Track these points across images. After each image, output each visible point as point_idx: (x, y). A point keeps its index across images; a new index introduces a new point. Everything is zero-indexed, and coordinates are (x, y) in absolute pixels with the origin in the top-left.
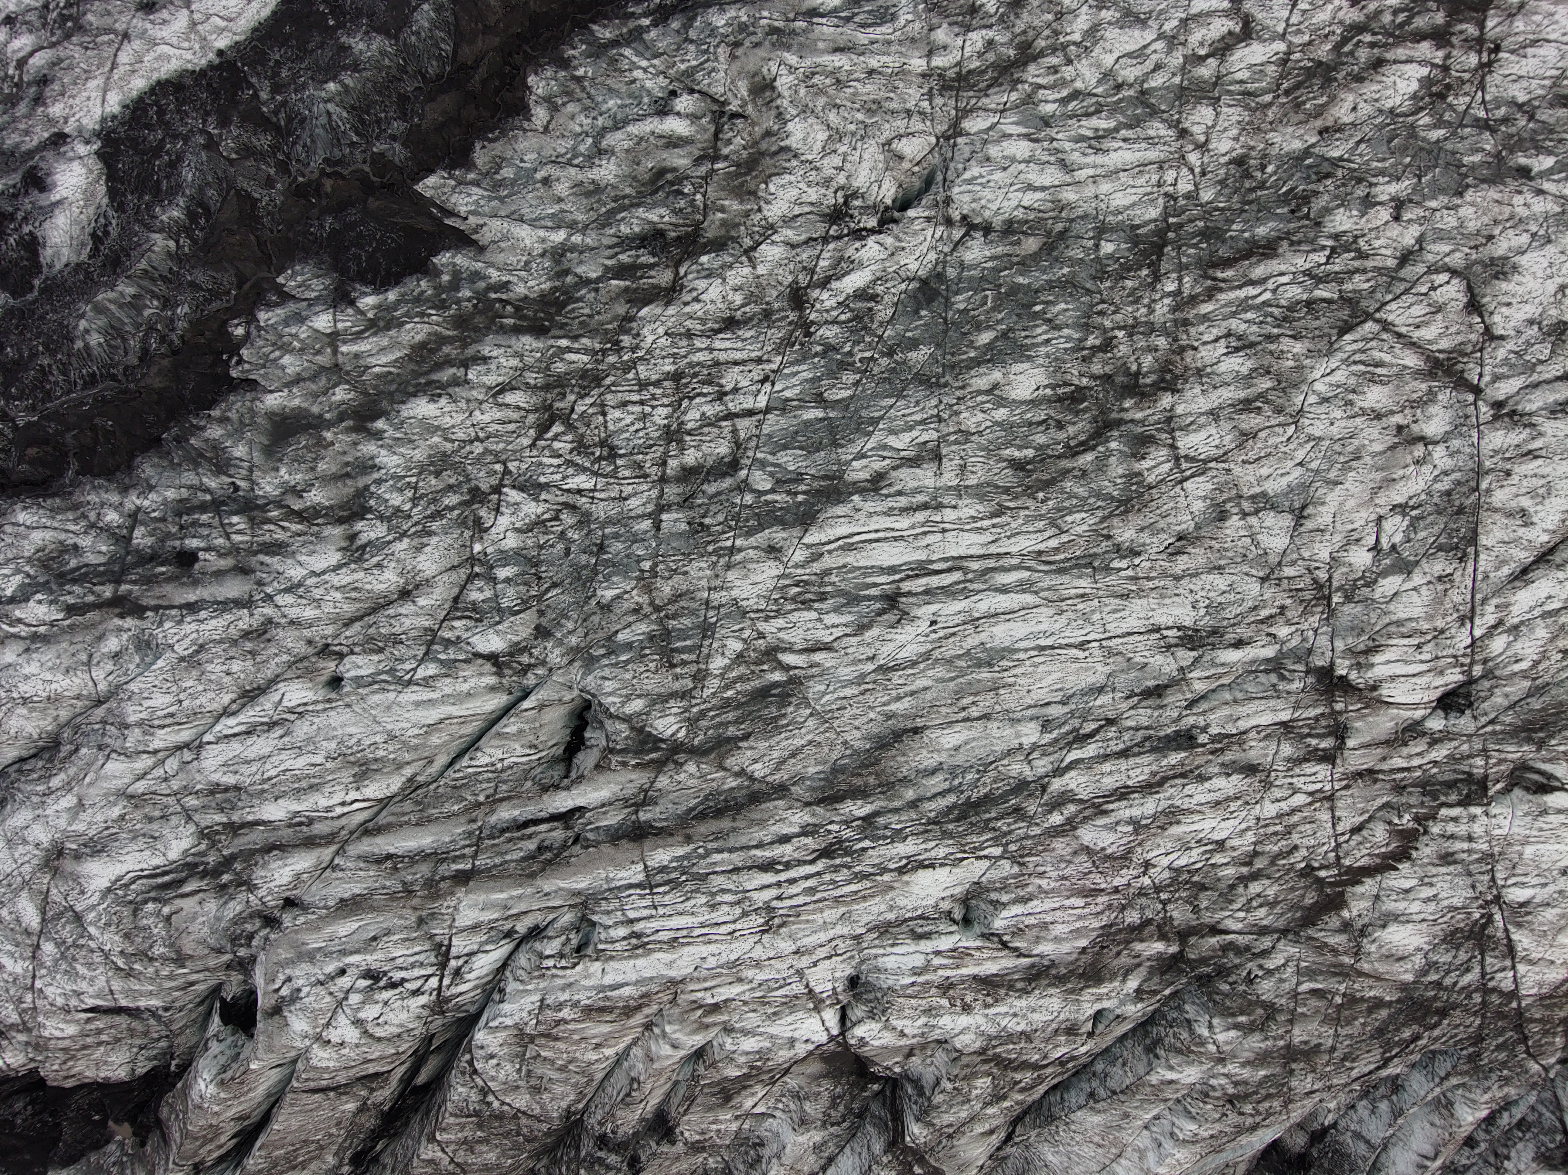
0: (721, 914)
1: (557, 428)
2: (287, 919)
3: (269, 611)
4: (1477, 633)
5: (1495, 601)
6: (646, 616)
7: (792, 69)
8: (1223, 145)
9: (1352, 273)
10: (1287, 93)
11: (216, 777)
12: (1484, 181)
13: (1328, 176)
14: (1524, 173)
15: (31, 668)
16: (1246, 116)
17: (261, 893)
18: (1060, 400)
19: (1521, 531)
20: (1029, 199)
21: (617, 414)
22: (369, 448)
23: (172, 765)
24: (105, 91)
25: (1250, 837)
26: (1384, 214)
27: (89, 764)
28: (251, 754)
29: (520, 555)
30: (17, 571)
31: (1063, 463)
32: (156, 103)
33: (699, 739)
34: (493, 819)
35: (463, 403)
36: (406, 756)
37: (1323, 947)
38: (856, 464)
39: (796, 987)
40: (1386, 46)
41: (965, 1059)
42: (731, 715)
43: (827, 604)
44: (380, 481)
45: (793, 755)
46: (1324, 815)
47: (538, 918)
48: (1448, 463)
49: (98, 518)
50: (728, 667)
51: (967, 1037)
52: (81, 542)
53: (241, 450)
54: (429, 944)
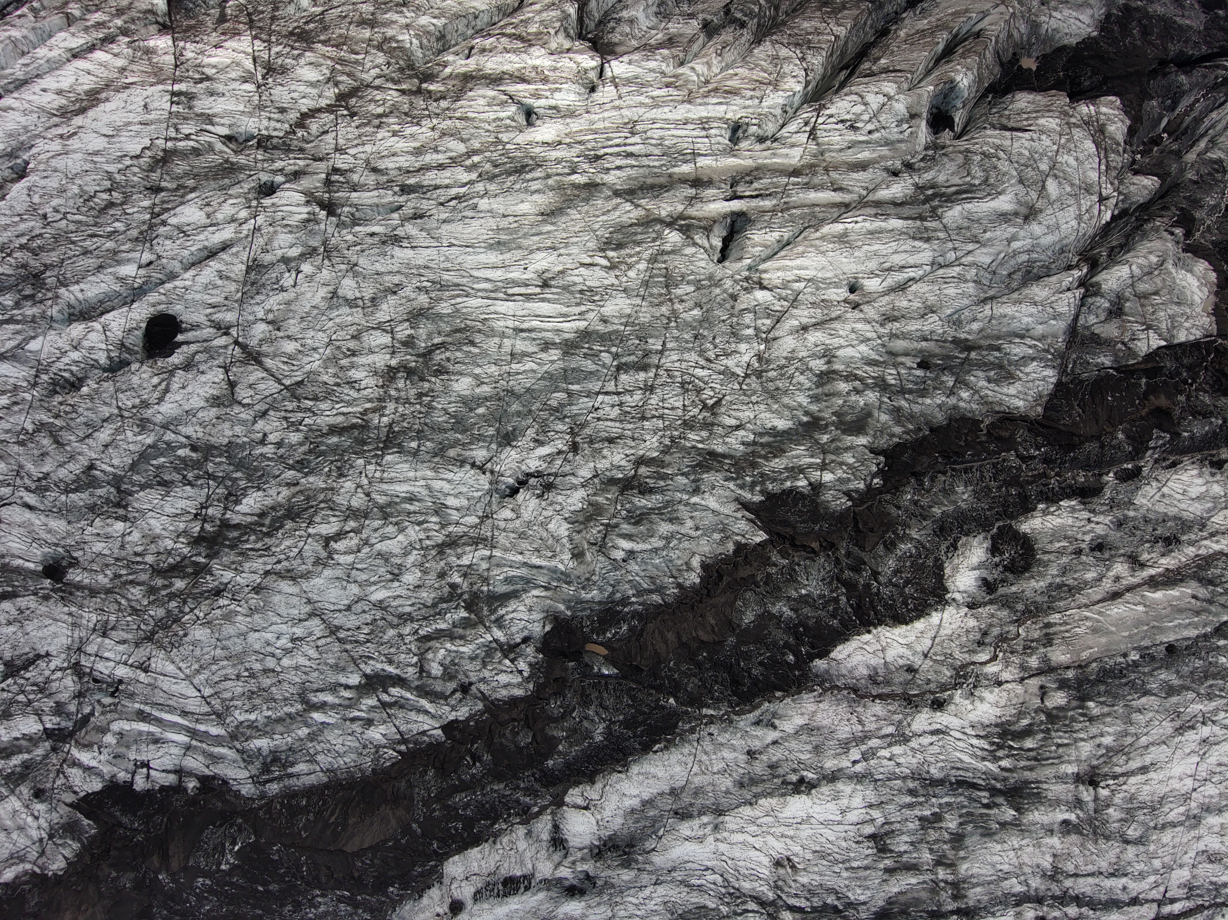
0: (657, 134)
1: (710, 402)
2: (898, 164)
3: (882, 330)
4: (253, 221)
5: (242, 235)
6: (677, 297)
7: (562, 561)
8: (349, 485)
9: (292, 411)
10: (312, 507)
11: (926, 246)
12: (216, 448)
13: (298, 462)
14: (194, 448)
15: (1026, 320)
16: (335, 498)
17: (911, 181)
18: (447, 373)
19: (224, 268)
20: (450, 476)
21: (677, 404)
22: (814, 408)
23: (951, 256)
24: (940, 625)
25: (379, 136)
26: (272, 438)
27: (1001, 264)
28: (904, 255)
29: (740, 339)
30: (1027, 374)
31: (449, 340)
32: (909, 611)
33: (658, 227)
34: (774, 202)
35: (758, 422)
36: (817, 242)
37: (349, 75)
38: (555, 358)
39: (624, 90)
40: (256, 523)
41: (540, 42)
42: (639, 237)
43: (580, 287)
44: (809, 389)
45: (609, 211)
46: (341, 141)
47: (758, 147)
48: (256, 308)
49: (973, 395)
50: (637, 262)
51: (537, 53)
52: (985, 384)
53: (884, 417)
54: (820, 140)
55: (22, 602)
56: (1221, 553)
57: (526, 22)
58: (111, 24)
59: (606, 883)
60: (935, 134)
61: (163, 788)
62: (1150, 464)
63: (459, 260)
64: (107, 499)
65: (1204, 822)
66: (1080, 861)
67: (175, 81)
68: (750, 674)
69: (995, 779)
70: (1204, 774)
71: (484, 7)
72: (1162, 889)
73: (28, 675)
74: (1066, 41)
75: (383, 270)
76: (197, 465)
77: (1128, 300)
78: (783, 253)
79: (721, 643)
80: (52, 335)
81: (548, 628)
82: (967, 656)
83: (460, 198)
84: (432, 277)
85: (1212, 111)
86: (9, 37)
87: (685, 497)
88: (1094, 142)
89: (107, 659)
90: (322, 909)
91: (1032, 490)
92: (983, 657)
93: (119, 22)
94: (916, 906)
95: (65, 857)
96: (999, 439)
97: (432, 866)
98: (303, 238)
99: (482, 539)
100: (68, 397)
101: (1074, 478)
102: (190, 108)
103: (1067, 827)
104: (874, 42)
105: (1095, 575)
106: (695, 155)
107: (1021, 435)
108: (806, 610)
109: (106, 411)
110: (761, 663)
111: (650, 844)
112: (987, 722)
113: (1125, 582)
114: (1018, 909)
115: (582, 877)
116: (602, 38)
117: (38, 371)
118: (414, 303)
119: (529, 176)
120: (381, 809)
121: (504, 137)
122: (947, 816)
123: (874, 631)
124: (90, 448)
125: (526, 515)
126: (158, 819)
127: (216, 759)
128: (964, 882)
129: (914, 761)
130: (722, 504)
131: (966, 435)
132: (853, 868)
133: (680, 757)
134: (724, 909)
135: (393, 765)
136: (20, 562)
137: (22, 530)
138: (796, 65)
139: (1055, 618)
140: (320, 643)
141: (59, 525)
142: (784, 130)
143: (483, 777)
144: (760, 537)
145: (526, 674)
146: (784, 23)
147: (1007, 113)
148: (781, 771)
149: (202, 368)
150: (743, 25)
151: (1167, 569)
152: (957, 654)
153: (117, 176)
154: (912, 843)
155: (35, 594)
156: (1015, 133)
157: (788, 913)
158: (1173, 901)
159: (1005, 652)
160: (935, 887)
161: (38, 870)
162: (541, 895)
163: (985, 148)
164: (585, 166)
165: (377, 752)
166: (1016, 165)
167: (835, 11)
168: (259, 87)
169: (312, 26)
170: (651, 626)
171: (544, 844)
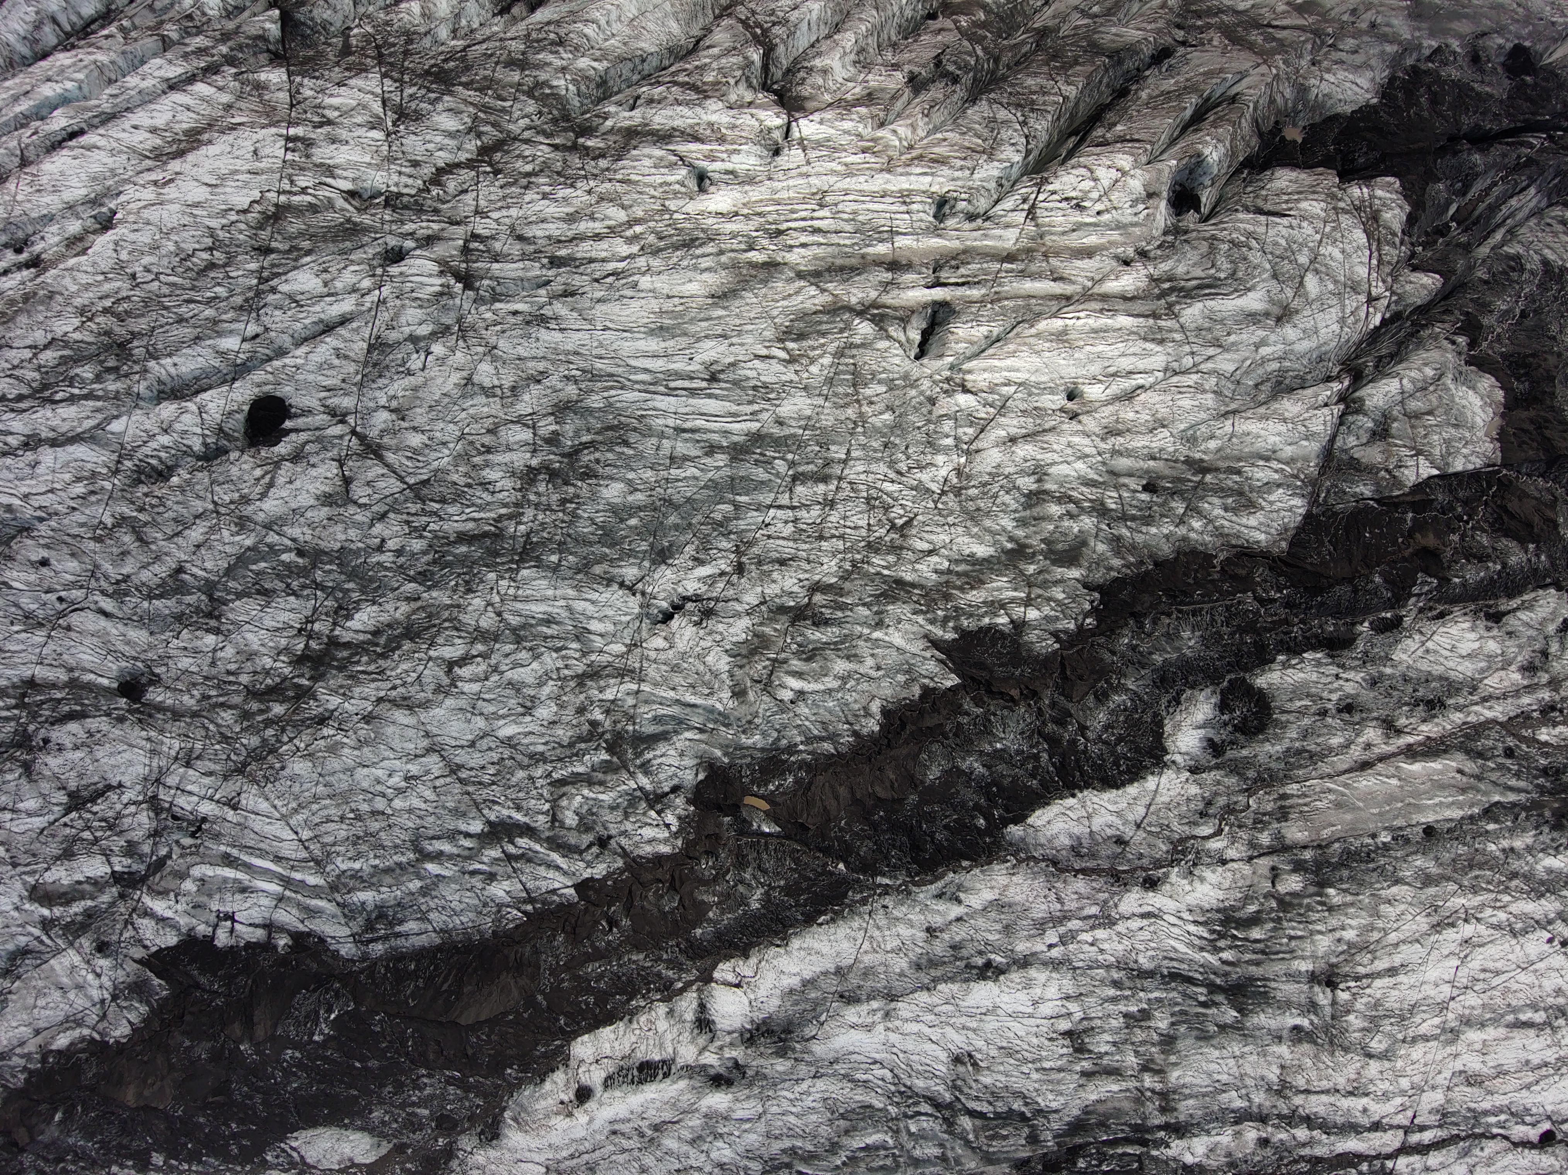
0: (850, 207)
1: (900, 522)
2: (1130, 252)
3: (1103, 445)
4: (377, 292)
5: (364, 308)
6: (865, 399)
7: (720, 700)
8: (478, 602)
9: (416, 514)
10: (435, 626)
11: (1159, 348)
12: (326, 553)
13: (420, 573)
14: (301, 553)
15: (1272, 439)
16: (461, 617)
17: (1145, 272)
18: (596, 477)
19: (342, 346)
20: (595, 596)
21: (860, 523)
22: (1020, 533)
23: (1188, 361)
24: (1156, 791)
25: (527, 198)
26: (391, 544)
27: (1247, 373)
28: (1133, 359)
29: (937, 450)
30: (1271, 503)
31: (600, 438)
32: (1121, 773)
33: (846, 316)
34: (983, 291)
35: (955, 548)
36: (1032, 340)
37: (494, 125)
38: (721, 464)
39: (813, 154)
40: (369, 642)
41: (717, 94)
42: (824, 327)
43: (752, 383)
44: (1015, 511)
45: (790, 295)
46: (482, 203)
47: (967, 226)
48: (378, 394)
49: (1206, 525)
50: (821, 356)
51: (714, 107)
52: (1222, 513)
53: (1101, 547)
54: (1040, 221)
55: (92, 724)
56: (1494, 721)
57: (702, 68)
58: (214, 51)
59: (757, 1073)
60: (1178, 215)
61: (248, 945)
62: (1413, 614)
63: (615, 346)
64: (197, 608)
65: (1462, 1037)
66: (1313, 1075)
67: (290, 124)
68: (933, 838)
69: (1215, 974)
70: (1465, 981)
71: (653, 49)
72: (1410, 1113)
73: (95, 809)
74: (1339, 109)
75: (526, 354)
76: (303, 572)
77: (1395, 420)
78: (991, 351)
79: (901, 801)
80: (138, 416)
81: (701, 776)
82: (1186, 828)
83: (618, 274)
84: (582, 364)
85: (1511, 197)
86: (95, 62)
87: (866, 631)
88: (1365, 231)
89: (190, 793)
90: (428, 1091)
91: (1271, 638)
92: (1206, 830)
93: (224, 49)
94: (1117, 1118)
95: (129, 1022)
96: (1235, 577)
97: (557, 1046)
98: (435, 314)
99: (629, 670)
100: (155, 488)
101: (1321, 627)
102: (308, 156)
103: (1298, 1034)
104: (1111, 103)
105: (1342, 740)
106: (893, 233)
107: (1260, 573)
108: (1001, 768)
109: (199, 506)
110: (946, 827)
111: (809, 1031)
112: (1207, 907)
113: (1376, 750)
114: (1237, 1128)
115: (730, 1064)
116: (790, 90)
117: (120, 456)
118: (561, 394)
119: (699, 252)
120: (502, 977)
121: (672, 205)
122: (1156, 1014)
123: (1080, 795)
124: (179, 548)
125: (681, 645)
126: (241, 980)
127: (312, 913)
128: (1174, 1092)
129: (1120, 947)
130: (909, 640)
131: (1196, 571)
132: (1044, 1069)
133: (848, 931)
134: (893, 1110)
135: (517, 927)
136: (92, 677)
137: (95, 640)
138: (1016, 130)
139: (1292, 788)
140: (438, 783)
141: (139, 636)
142: (998, 207)
143: (620, 945)
144: (951, 681)
145: (674, 829)
146: (1004, 78)
147: (1264, 193)
148: (964, 953)
149: (313, 460)
150: (955, 80)
151: (1428, 738)
152: (1175, 826)
153: (220, 233)
154: (1114, 1044)
155: (108, 715)
156: (1271, 218)
157: (967, 1118)
158: (1422, 1128)
159: (1231, 826)
160: (1140, 1097)
161: (97, 1036)
162: (682, 1084)
163: (1234, 236)
164: (765, 242)
165: (499, 911)
166: (1270, 257)
167: (1065, 68)
168: (388, 135)
169: (452, 64)
170: (820, 779)
171: (688, 1025)
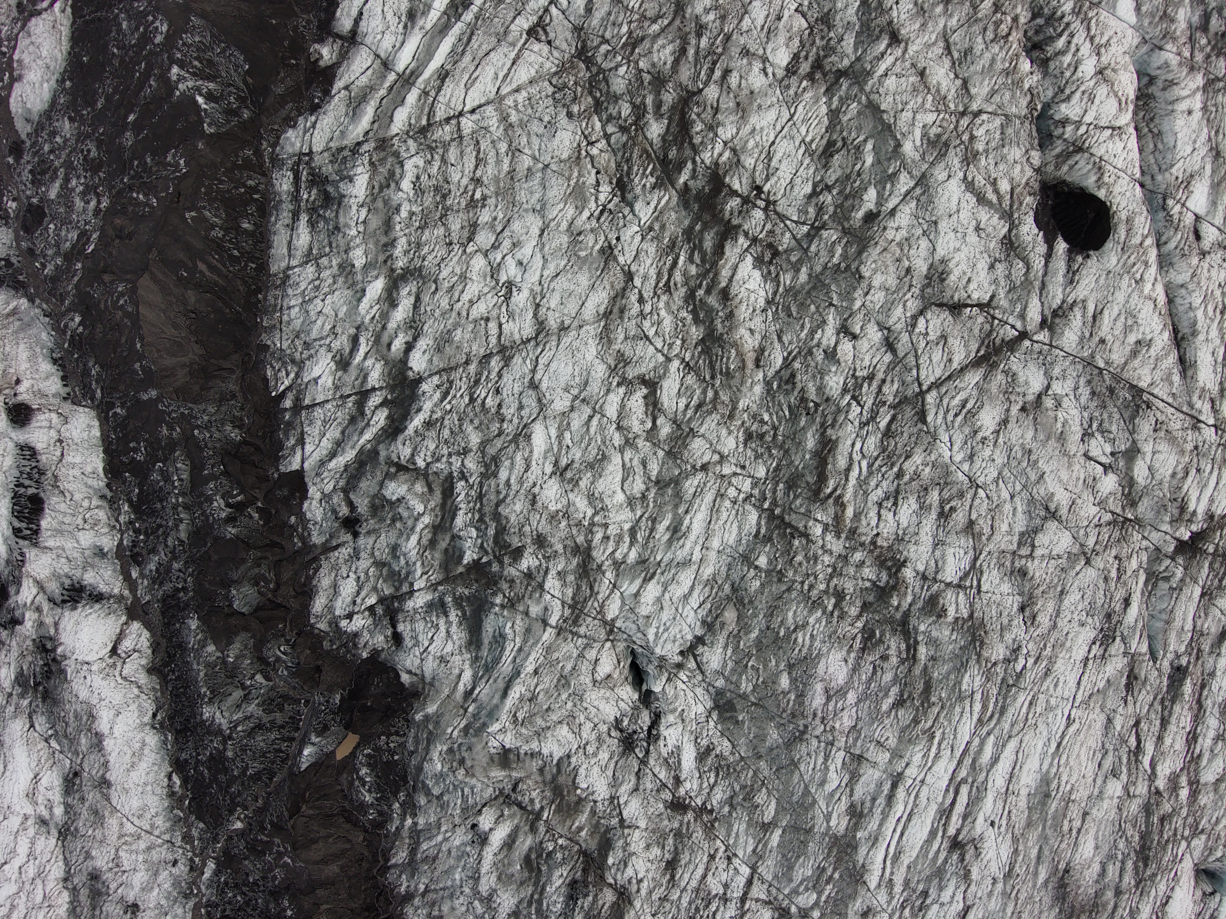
4: (1211, 421)
5: (1195, 398)
7: (502, 731)
8: (729, 443)
9: (880, 391)
10: (713, 377)
12: (859, 253)
13: (793, 375)
14: (871, 217)
16: (715, 416)
18: (863, 650)
19: (1152, 352)
20: (695, 601)
26: (845, 346)
31: (917, 670)
38: (832, 823)
40: (714, 282)
43: (933, 893)
48: (1069, 384)
63: (1042, 727)
64: (833, 50)
75: (1066, 602)
76: (842, 214)
80: (1131, 39)
81: (405, 678)
83: (1136, 754)
84: (1029, 676)
98: (1156, 493)
99: (578, 617)
111: (40, 722)
118: (996, 636)
119: (1129, 864)
120: (196, 347)
121: (1199, 842)
124: (928, 46)
125: (594, 697)
133: (153, 811)
135: (265, 380)
140: (492, 325)
143: (203, 513)
145: (344, 623)
149: (1000, 267)
165: (292, 361)
170: (359, 838)
171: (78, 573)
